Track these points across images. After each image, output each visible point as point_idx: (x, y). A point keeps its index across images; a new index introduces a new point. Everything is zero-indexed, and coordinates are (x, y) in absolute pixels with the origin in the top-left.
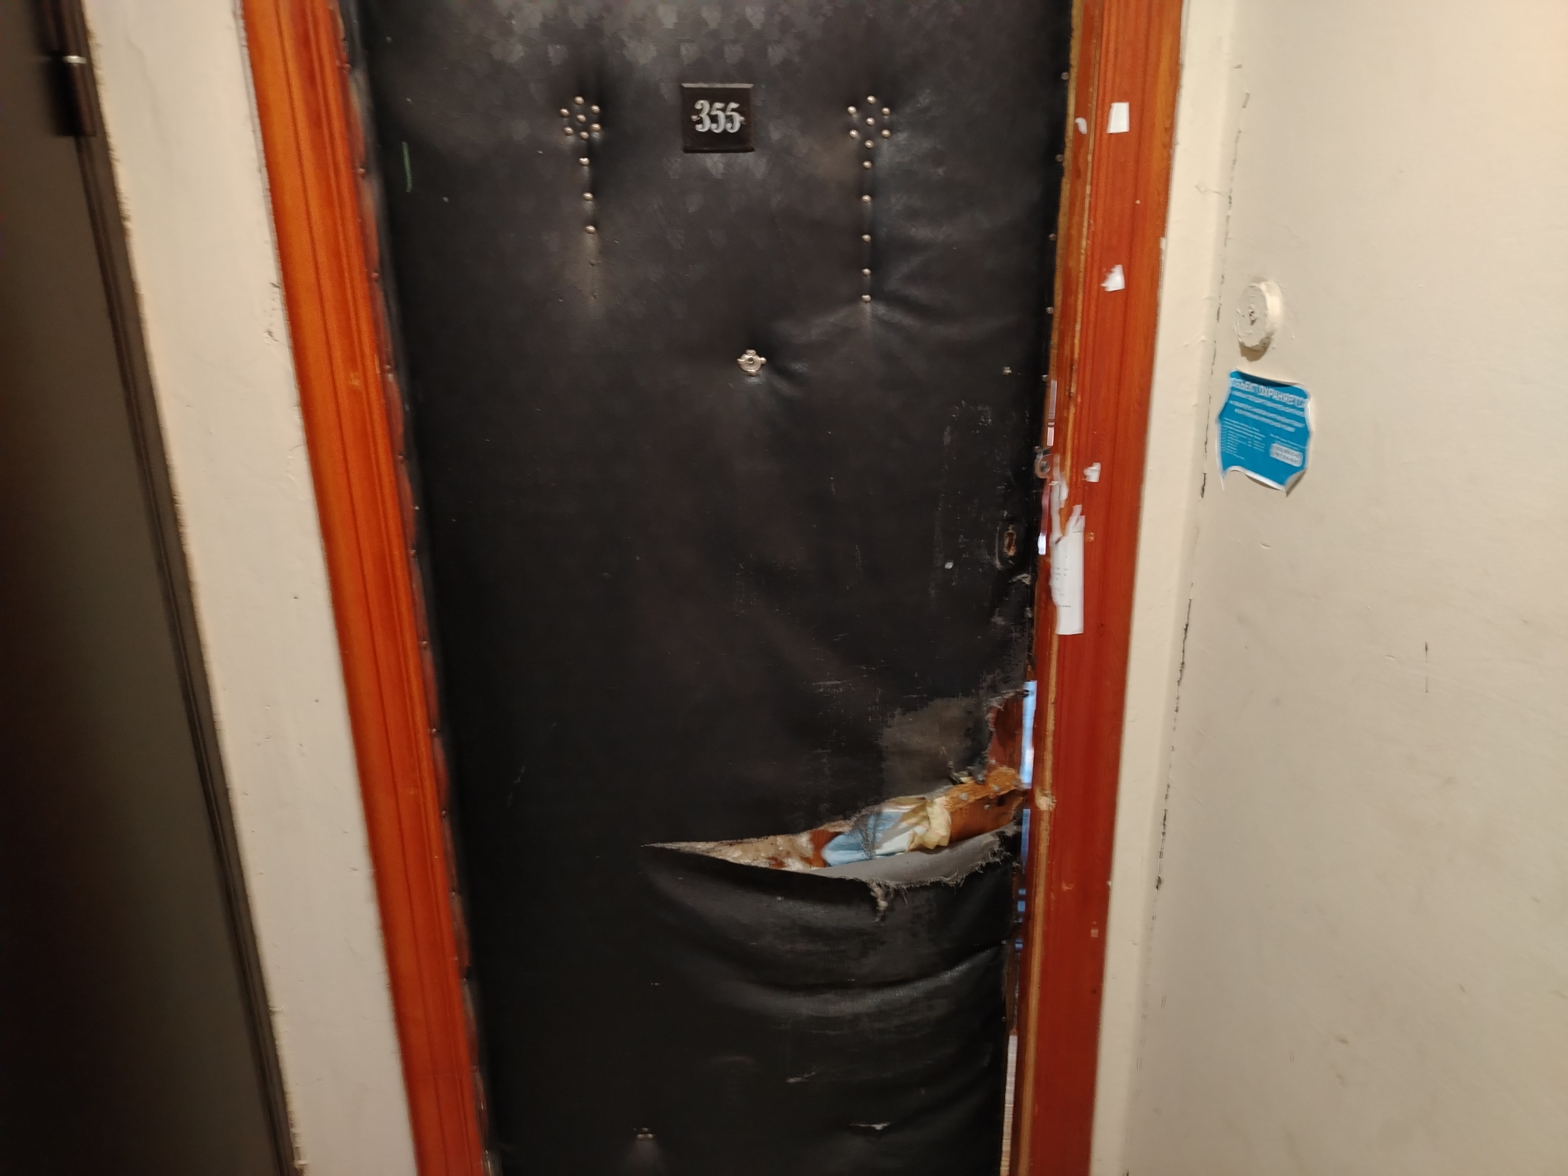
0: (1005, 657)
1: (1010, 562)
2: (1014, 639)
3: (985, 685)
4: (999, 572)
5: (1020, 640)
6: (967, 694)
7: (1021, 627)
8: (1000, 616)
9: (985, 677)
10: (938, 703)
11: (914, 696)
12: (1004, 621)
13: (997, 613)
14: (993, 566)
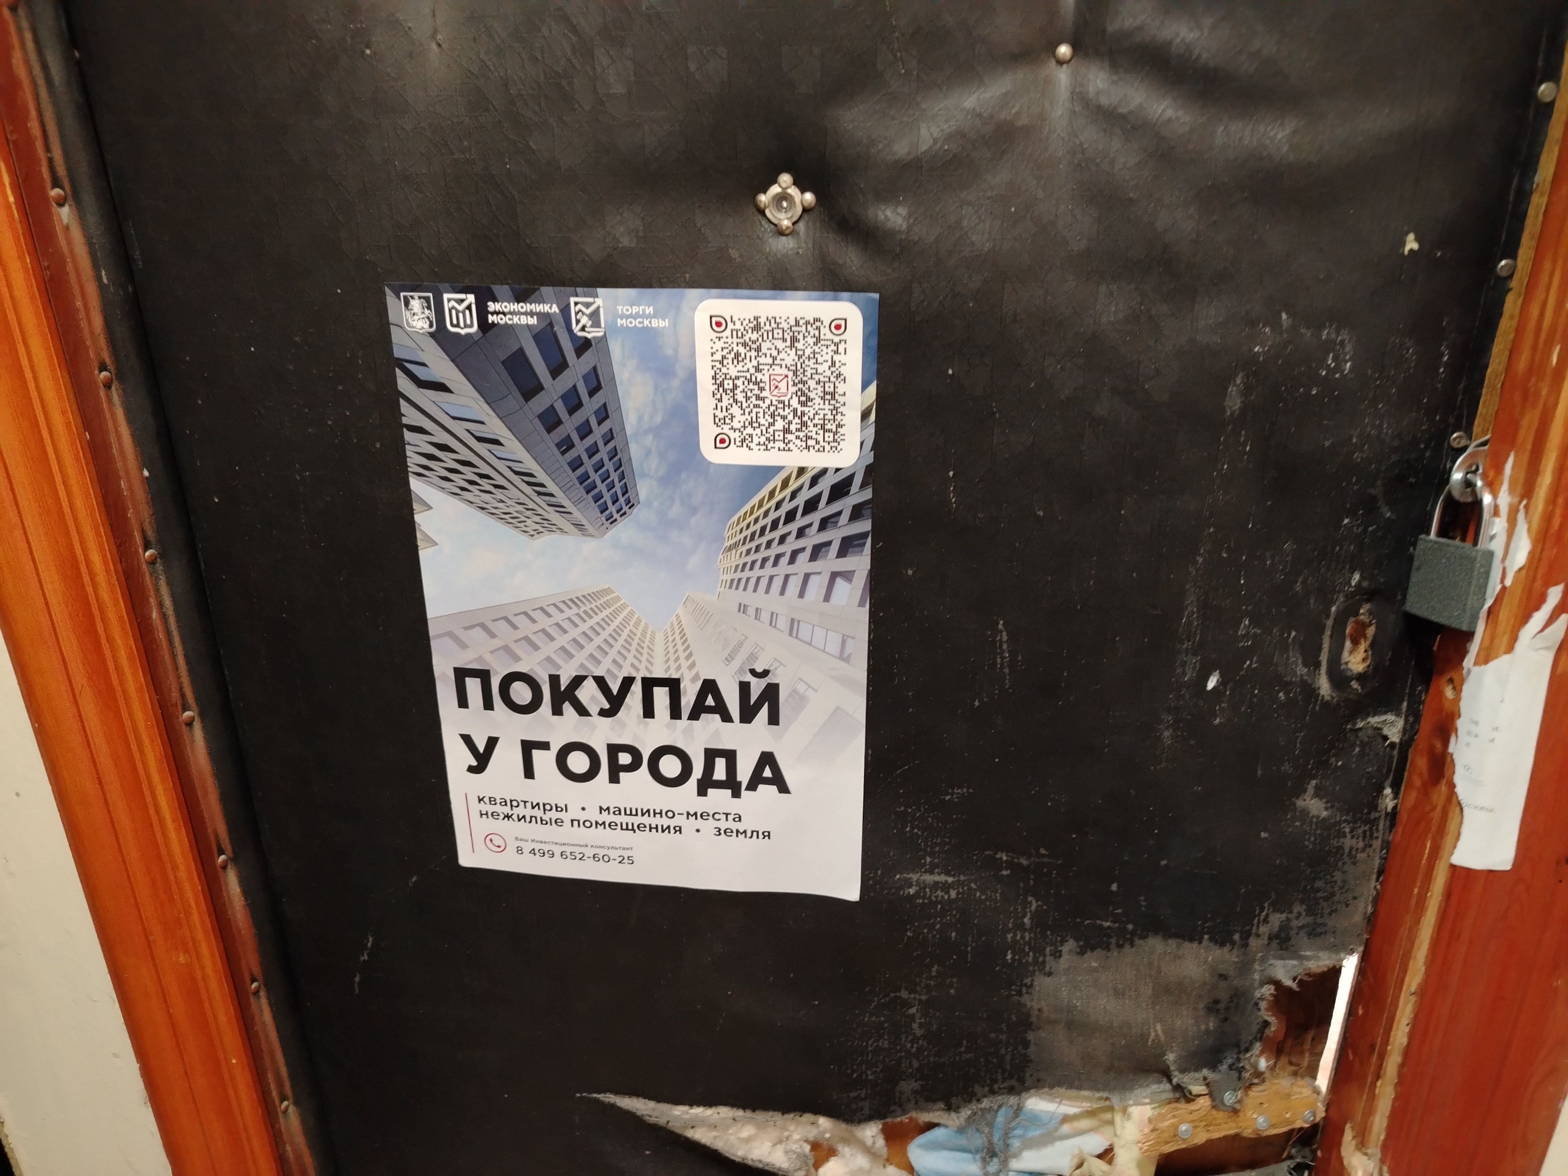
0: (1319, 884)
1: (1355, 684)
2: (1347, 850)
3: (1263, 929)
4: (1326, 705)
5: (1361, 856)
6: (1222, 939)
7: (1367, 828)
8: (1317, 795)
9: (1267, 916)
10: (1155, 945)
11: (1107, 924)
12: (1326, 809)
13: (1311, 790)
14: (1311, 692)
